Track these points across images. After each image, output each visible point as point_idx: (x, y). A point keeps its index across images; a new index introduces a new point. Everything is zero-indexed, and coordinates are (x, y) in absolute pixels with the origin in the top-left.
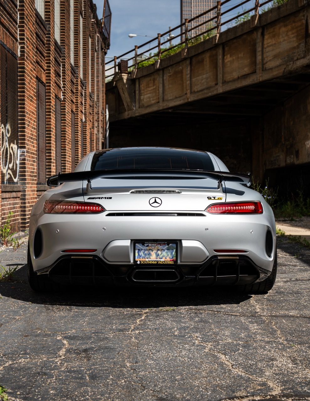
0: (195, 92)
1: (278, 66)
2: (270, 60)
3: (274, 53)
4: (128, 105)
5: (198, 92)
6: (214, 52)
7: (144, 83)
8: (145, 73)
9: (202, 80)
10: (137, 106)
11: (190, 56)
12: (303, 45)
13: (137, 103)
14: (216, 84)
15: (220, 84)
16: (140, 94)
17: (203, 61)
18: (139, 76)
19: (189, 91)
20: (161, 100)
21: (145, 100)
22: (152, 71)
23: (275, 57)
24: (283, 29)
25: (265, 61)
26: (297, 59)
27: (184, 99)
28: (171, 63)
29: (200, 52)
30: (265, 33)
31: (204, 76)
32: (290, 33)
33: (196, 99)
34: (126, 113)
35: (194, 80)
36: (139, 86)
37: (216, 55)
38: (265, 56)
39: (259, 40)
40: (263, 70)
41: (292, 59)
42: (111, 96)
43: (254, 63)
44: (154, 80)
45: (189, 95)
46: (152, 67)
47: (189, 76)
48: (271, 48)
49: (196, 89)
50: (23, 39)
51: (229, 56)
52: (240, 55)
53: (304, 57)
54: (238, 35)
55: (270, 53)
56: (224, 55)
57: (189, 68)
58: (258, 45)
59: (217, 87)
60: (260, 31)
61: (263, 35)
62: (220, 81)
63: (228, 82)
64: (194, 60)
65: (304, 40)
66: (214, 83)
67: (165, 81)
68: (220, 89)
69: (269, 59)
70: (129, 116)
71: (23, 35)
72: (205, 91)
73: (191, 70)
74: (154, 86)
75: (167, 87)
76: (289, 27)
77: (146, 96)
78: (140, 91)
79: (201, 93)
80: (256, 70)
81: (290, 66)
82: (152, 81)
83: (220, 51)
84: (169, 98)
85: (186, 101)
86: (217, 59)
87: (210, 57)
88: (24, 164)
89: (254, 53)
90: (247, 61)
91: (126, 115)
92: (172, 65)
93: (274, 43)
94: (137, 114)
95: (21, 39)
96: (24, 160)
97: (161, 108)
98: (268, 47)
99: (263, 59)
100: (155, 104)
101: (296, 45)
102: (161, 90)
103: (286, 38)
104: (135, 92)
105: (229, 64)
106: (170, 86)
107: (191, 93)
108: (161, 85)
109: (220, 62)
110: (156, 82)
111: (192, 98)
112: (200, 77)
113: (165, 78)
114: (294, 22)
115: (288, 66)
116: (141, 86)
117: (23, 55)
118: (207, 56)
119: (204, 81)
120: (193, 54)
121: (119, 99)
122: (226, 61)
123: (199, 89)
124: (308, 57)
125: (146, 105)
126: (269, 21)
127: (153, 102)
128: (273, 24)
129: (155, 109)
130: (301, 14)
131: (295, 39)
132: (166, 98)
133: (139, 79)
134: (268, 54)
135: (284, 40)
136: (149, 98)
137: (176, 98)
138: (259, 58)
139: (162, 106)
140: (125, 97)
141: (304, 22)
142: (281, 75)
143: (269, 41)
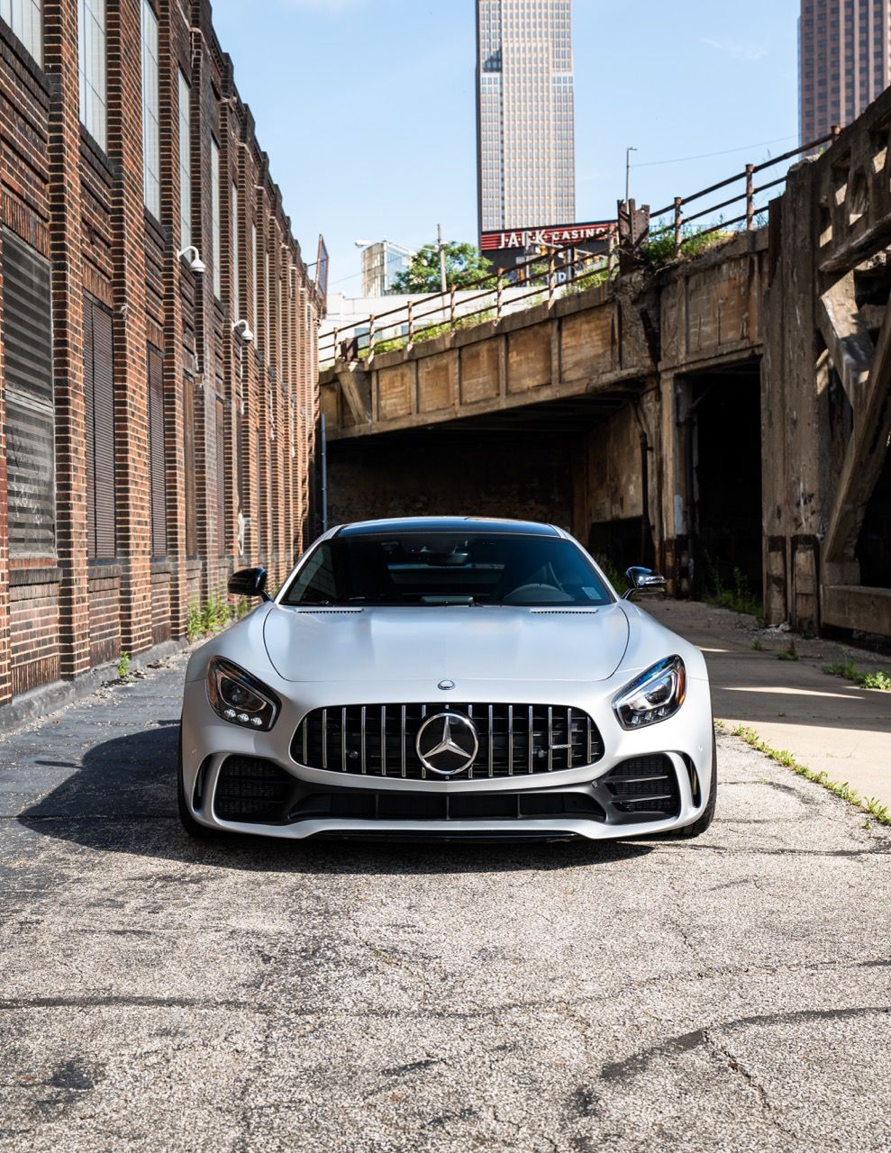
0: (467, 404)
1: (578, 380)
2: (570, 369)
3: (574, 359)
4: (359, 415)
5: (472, 403)
6: (494, 345)
7: (386, 378)
8: (387, 363)
9: (477, 385)
10: (375, 416)
11: (458, 345)
12: (609, 353)
13: (374, 412)
14: (498, 395)
15: (503, 395)
16: (379, 398)
17: (477, 355)
18: (377, 366)
19: (457, 401)
20: (414, 411)
21: (388, 408)
22: (399, 361)
23: (577, 364)
24: (585, 327)
25: (563, 369)
26: (603, 373)
27: (450, 413)
28: (430, 353)
29: (473, 340)
30: (564, 328)
31: (481, 380)
32: (594, 334)
33: (468, 414)
34: (357, 427)
35: (465, 383)
36: (378, 383)
37: (497, 349)
38: (563, 361)
39: (555, 337)
40: (560, 382)
41: (597, 371)
42: (330, 397)
43: (548, 369)
44: (403, 376)
45: (457, 407)
46: (399, 355)
47: (457, 376)
48: (570, 351)
49: (468, 398)
50: (247, 395)
51: (515, 353)
52: (530, 355)
53: (610, 371)
54: (526, 325)
55: (569, 360)
56: (507, 352)
57: (457, 365)
58: (553, 346)
59: (499, 399)
60: (556, 324)
61: (560, 329)
62: (503, 391)
63: (515, 394)
64: (464, 351)
65: (609, 347)
66: (493, 393)
67: (420, 380)
68: (504, 404)
69: (569, 366)
70: (361, 434)
71: (247, 390)
72: (482, 404)
73: (460, 368)
74: (402, 385)
75: (423, 389)
76: (593, 325)
77: (388, 402)
78: (378, 392)
79: (475, 406)
80: (551, 380)
81: (594, 381)
82: (399, 378)
83: (503, 345)
84: (428, 409)
85: (453, 417)
86: (498, 356)
87: (489, 351)
88: (249, 534)
89: (548, 353)
90: (540, 366)
91: (357, 430)
92: (431, 356)
93: (574, 343)
94: (375, 431)
95: (245, 395)
96: (249, 530)
97: (415, 424)
98: (567, 348)
99: (560, 365)
100: (404, 416)
101: (601, 351)
102: (414, 394)
103: (589, 340)
104: (370, 393)
105: (515, 365)
106: (429, 389)
107: (461, 404)
108: (414, 386)
109: (503, 361)
110: (406, 379)
111: (462, 413)
112: (475, 380)
113: (420, 375)
114: (599, 319)
115: (591, 380)
116: (380, 384)
117: (246, 413)
118: (484, 348)
119: (479, 387)
120: (463, 343)
121: (342, 401)
122: (511, 361)
123: (473, 400)
124: (615, 372)
125: (389, 417)
126: (567, 313)
127: (401, 413)
128: (573, 316)
129: (404, 424)
130: (607, 310)
131: (600, 343)
132: (421, 407)
133: (377, 371)
134: (566, 359)
135: (587, 343)
136: (395, 405)
137: (438, 409)
138: (555, 363)
139: (416, 421)
140: (354, 398)
141: (610, 320)
142: (583, 392)
143: (568, 340)
